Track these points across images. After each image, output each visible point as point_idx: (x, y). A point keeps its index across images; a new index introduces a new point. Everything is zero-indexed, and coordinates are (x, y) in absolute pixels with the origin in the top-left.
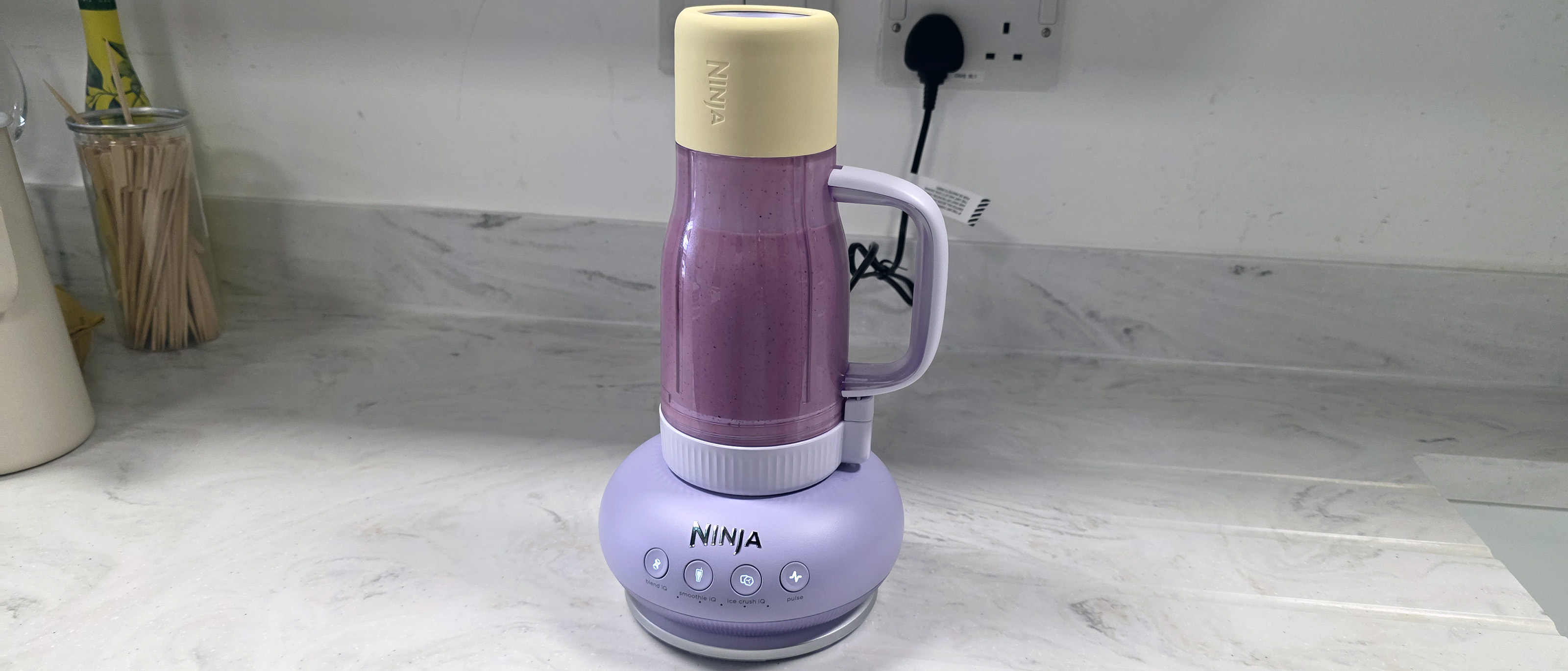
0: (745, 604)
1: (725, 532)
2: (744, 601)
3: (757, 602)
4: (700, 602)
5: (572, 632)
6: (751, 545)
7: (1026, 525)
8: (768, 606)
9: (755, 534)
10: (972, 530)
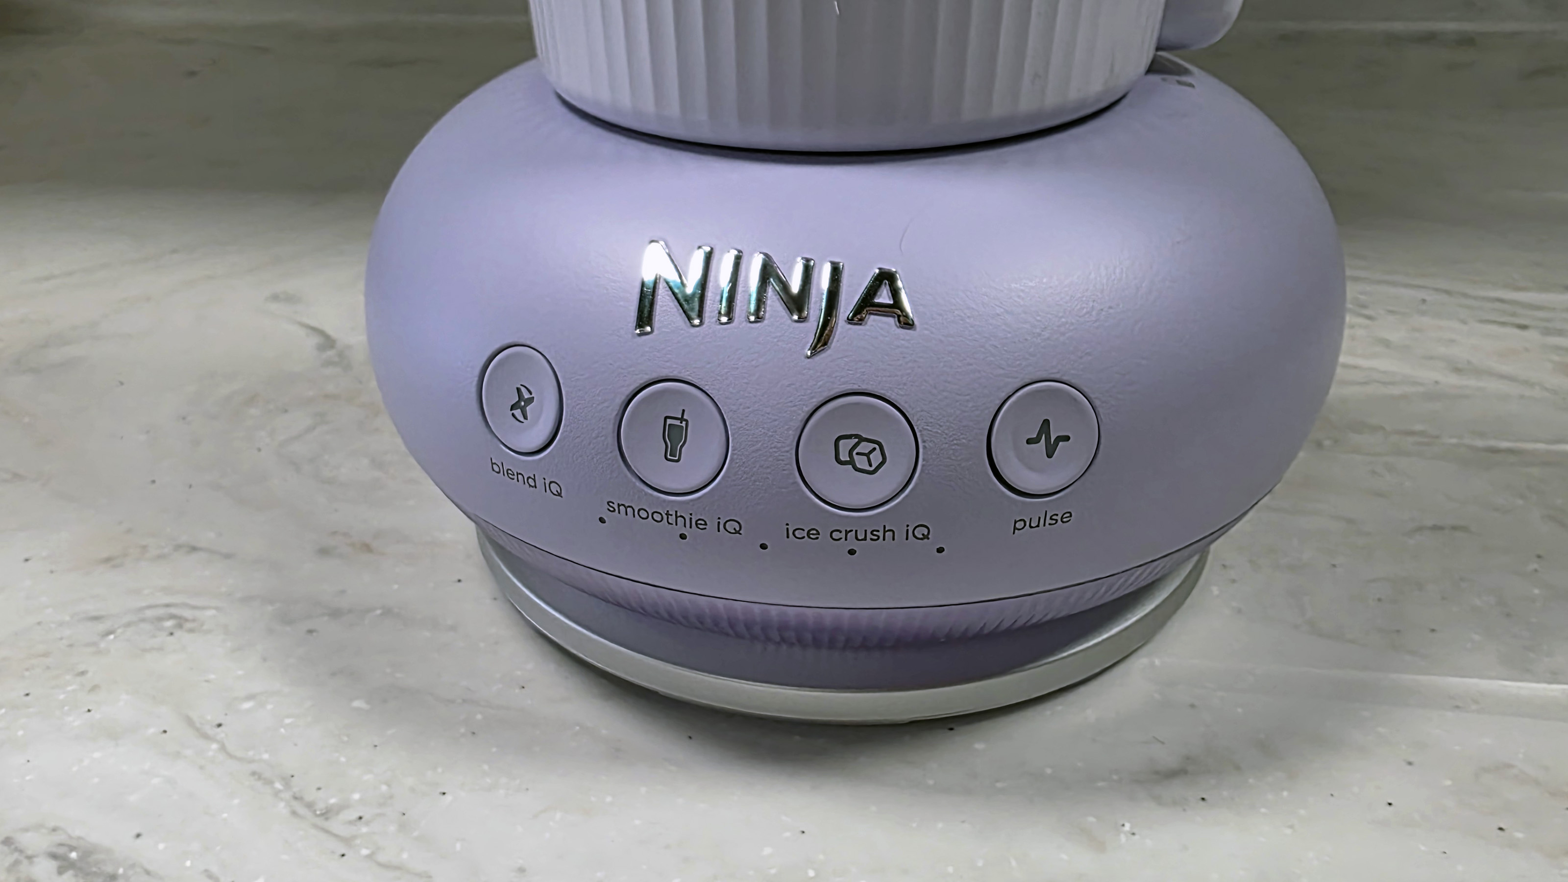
0: (853, 544)
1: (768, 271)
2: (847, 532)
3: (900, 535)
4: (683, 537)
5: (310, 632)
6: (874, 322)
7: (1524, 327)
8: (940, 550)
9: (886, 277)
10: (1387, 344)
